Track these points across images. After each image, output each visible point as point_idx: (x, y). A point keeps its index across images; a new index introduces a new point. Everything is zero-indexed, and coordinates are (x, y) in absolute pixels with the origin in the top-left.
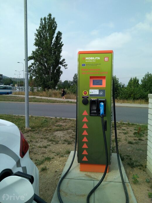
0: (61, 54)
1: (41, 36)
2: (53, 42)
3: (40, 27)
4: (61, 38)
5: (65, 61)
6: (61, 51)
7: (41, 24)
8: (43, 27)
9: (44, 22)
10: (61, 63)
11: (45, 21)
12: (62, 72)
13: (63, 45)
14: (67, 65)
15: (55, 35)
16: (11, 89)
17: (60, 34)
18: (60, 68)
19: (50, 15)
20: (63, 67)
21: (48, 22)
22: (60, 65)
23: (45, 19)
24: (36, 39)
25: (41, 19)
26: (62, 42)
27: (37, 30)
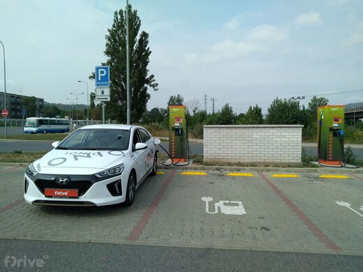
0: (148, 68)
1: (115, 41)
2: (134, 48)
3: (114, 26)
4: (147, 42)
5: (153, 79)
6: (148, 62)
7: (115, 21)
9: (119, 17)
10: (148, 82)
11: (122, 16)
12: (149, 96)
13: (150, 52)
14: (157, 85)
15: (138, 37)
16: (68, 124)
17: (145, 35)
18: (146, 89)
19: (130, 7)
20: (152, 88)
22: (146, 85)
23: (121, 12)
24: (107, 44)
25: (116, 13)
26: (148, 49)
27: (109, 30)
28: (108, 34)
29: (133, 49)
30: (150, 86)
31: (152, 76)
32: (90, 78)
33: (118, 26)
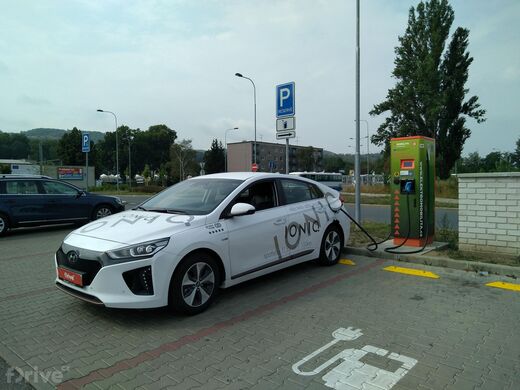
0: (466, 86)
1: (410, 52)
2: (442, 58)
3: (408, 31)
4: (465, 44)
5: (476, 103)
6: (467, 77)
7: (410, 23)
8: (416, 28)
9: (417, 14)
10: (467, 109)
11: (421, 13)
12: (468, 133)
13: (472, 59)
14: (483, 112)
15: (449, 41)
16: (340, 180)
17: (462, 33)
18: (463, 121)
20: (473, 118)
21: (429, 14)
22: (461, 115)
23: (421, 8)
24: (398, 60)
25: (412, 11)
26: (467, 54)
27: (401, 39)
28: (399, 45)
29: (439, 61)
30: (470, 115)
31: (474, 99)
32: (371, 113)
33: (415, 29)
